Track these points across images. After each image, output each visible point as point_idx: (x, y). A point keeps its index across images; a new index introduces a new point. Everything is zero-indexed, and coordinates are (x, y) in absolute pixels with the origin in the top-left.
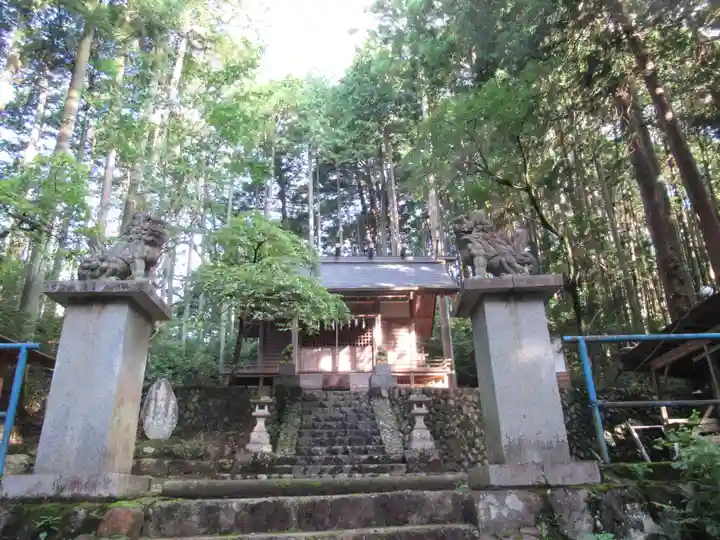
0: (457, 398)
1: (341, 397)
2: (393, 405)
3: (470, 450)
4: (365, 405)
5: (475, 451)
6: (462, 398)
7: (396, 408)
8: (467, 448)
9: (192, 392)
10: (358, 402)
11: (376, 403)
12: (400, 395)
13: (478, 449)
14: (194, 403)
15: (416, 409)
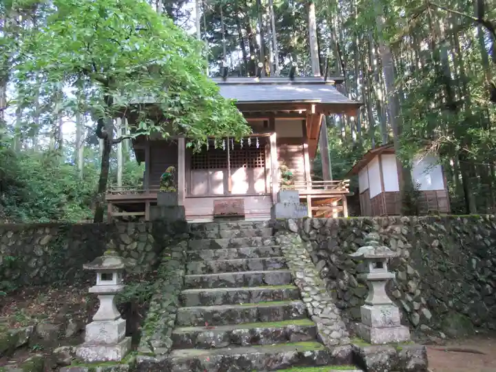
0: (382, 230)
1: (237, 231)
2: (304, 241)
3: (403, 297)
4: (268, 241)
5: (410, 298)
6: (388, 230)
7: (309, 245)
8: (399, 295)
9: (40, 232)
10: (259, 239)
11: (283, 239)
12: (312, 228)
13: (412, 294)
14: (43, 246)
15: (373, 273)
